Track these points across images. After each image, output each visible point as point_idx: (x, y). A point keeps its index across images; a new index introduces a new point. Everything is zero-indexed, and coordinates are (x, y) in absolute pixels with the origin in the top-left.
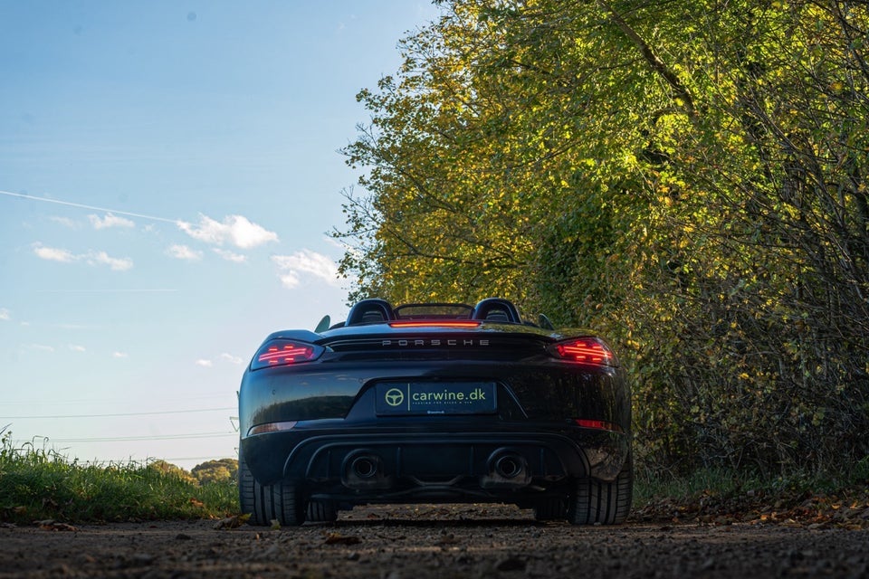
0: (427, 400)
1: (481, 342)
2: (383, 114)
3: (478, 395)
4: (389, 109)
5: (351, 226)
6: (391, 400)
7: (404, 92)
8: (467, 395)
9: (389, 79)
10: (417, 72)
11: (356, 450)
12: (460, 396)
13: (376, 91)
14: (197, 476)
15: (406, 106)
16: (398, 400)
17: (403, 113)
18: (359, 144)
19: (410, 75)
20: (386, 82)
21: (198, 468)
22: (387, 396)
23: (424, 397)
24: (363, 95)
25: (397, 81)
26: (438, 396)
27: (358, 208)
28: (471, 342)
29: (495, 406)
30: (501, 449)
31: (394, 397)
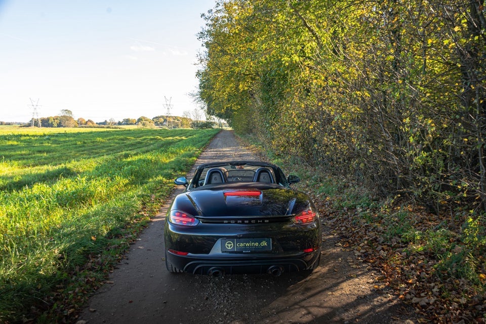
0: (243, 246)
1: (266, 221)
2: (210, 22)
3: (264, 244)
4: (212, 20)
5: (199, 62)
6: (228, 246)
7: (216, 14)
8: (259, 244)
9: (211, 10)
10: (220, 8)
11: (213, 268)
12: (257, 244)
13: (207, 14)
14: (154, 121)
15: (217, 20)
16: (231, 246)
17: (216, 22)
18: (201, 33)
19: (218, 9)
20: (210, 11)
21: (154, 118)
22: (226, 245)
23: (242, 245)
24: (203, 15)
25: (214, 11)
26: (248, 245)
27: (201, 56)
28: (261, 221)
29: (271, 248)
30: (273, 266)
31: (229, 245)
